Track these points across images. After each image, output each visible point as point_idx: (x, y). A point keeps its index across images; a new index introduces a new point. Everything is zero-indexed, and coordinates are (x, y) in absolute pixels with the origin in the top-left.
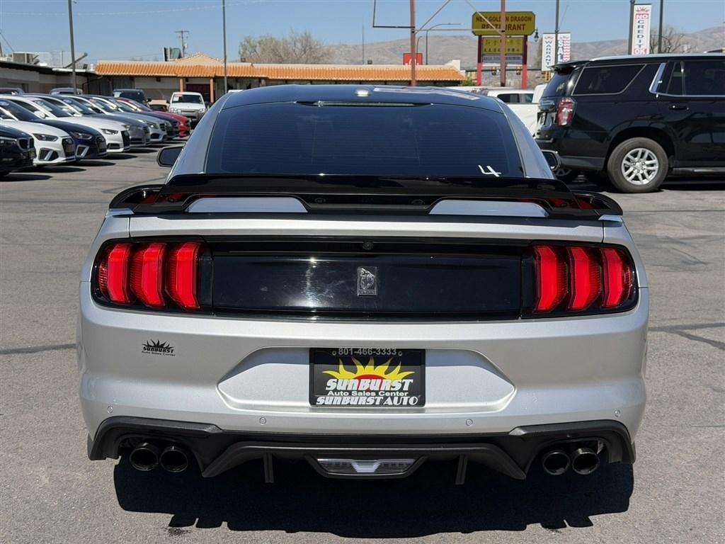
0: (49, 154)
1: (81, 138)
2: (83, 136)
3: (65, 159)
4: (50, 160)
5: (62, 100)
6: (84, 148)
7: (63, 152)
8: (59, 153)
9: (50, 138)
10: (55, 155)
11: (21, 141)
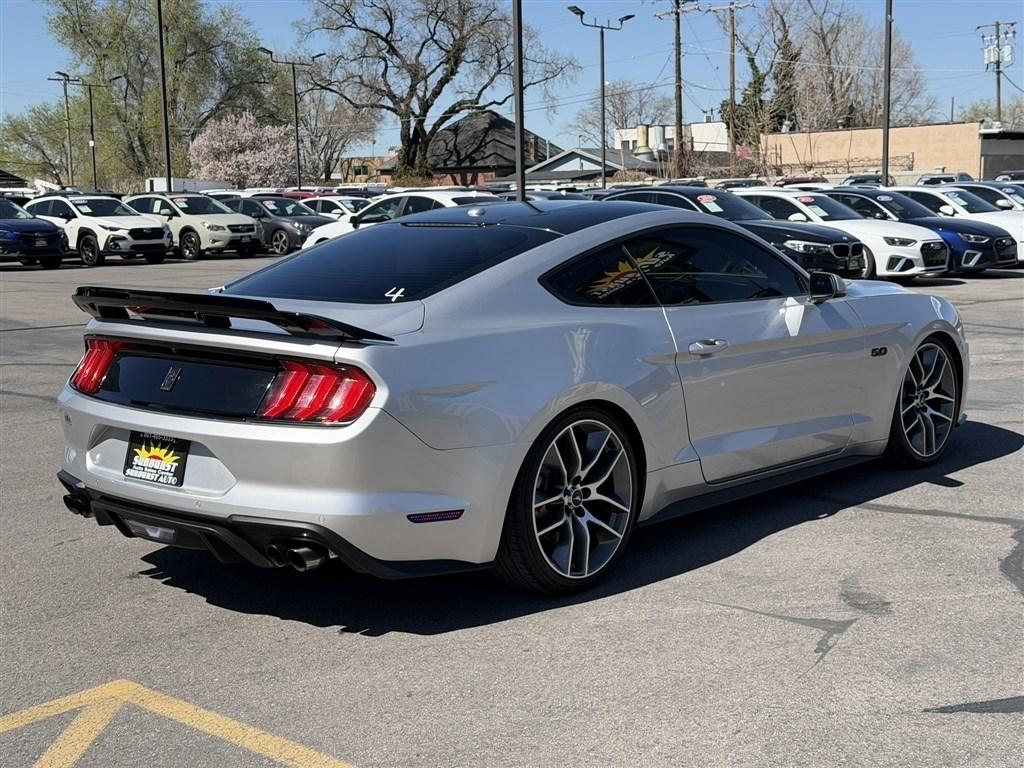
0: (900, 264)
1: (973, 241)
2: (976, 239)
3: (924, 269)
4: (900, 271)
5: (1001, 189)
6: (975, 255)
7: (921, 260)
8: (915, 262)
9: (904, 242)
10: (909, 264)
11: (835, 248)
